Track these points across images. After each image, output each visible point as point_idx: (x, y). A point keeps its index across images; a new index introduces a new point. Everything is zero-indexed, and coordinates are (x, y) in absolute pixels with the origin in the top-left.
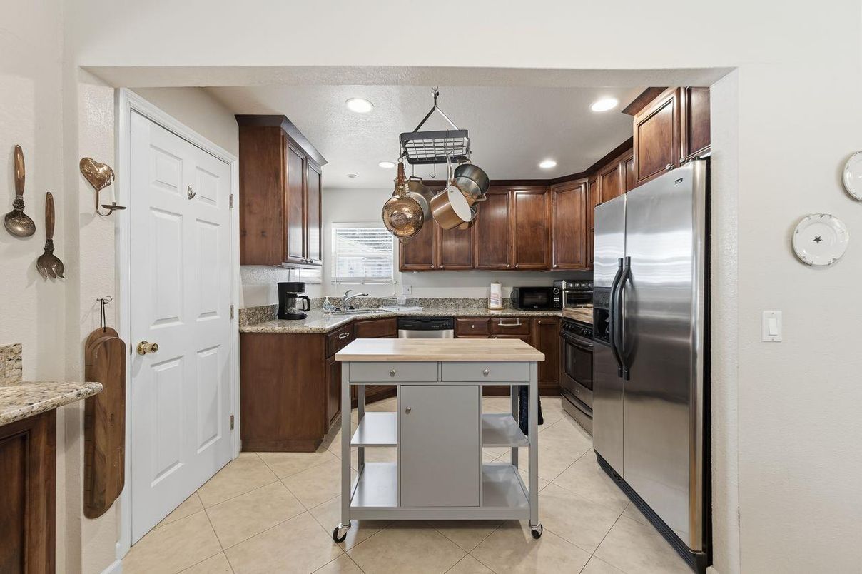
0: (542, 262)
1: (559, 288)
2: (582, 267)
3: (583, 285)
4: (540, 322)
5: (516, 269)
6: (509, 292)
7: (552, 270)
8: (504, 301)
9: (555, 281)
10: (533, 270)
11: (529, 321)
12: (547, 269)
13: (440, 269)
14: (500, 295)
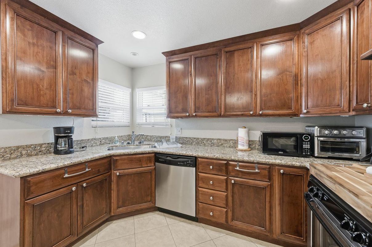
0: (290, 108)
1: (309, 135)
2: (343, 112)
3: (344, 132)
4: (282, 171)
5: (261, 115)
6: (257, 136)
7: (301, 116)
8: (251, 144)
9: (307, 126)
10: (279, 115)
11: (270, 168)
12: (295, 115)
13: (193, 116)
14: (247, 139)
